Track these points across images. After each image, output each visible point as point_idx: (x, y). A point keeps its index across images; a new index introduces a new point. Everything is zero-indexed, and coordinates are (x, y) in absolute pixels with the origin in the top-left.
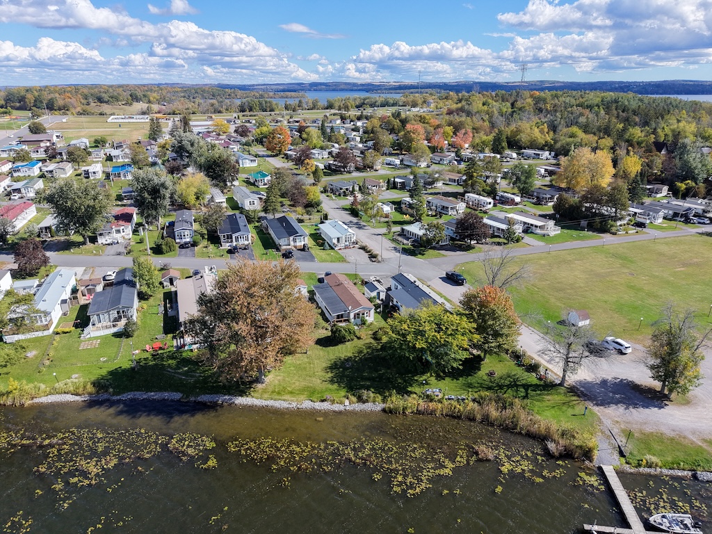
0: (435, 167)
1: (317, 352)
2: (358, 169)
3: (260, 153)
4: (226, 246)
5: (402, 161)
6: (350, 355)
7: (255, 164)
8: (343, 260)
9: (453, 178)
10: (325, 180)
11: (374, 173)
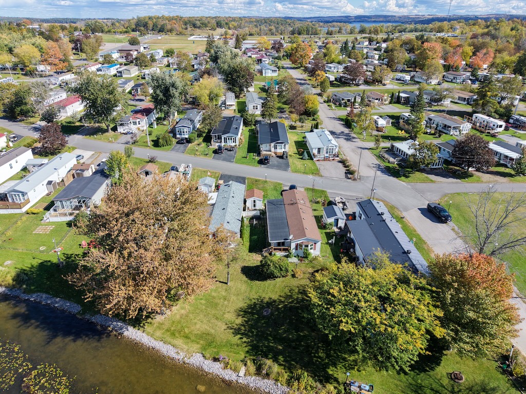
0: (446, 85)
1: (239, 285)
2: (367, 82)
3: (285, 66)
4: (215, 145)
5: (412, 78)
6: (275, 297)
7: (275, 74)
8: (316, 173)
9: (463, 96)
10: (331, 91)
11: (381, 87)
